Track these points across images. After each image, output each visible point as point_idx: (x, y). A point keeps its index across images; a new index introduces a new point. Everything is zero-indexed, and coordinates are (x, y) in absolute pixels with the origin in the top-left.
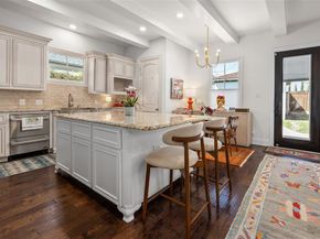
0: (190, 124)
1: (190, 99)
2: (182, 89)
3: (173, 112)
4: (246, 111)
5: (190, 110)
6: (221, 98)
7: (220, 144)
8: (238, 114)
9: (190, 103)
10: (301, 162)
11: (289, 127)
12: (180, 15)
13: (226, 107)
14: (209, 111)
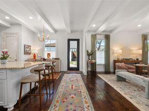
0: (37, 66)
1: (35, 54)
2: (30, 50)
3: (25, 61)
4: (58, 59)
5: (34, 59)
6: (49, 54)
7: (50, 72)
8: (56, 60)
9: (35, 56)
10: (74, 74)
11: (72, 64)
12: (31, 18)
13: (51, 58)
14: (44, 60)
